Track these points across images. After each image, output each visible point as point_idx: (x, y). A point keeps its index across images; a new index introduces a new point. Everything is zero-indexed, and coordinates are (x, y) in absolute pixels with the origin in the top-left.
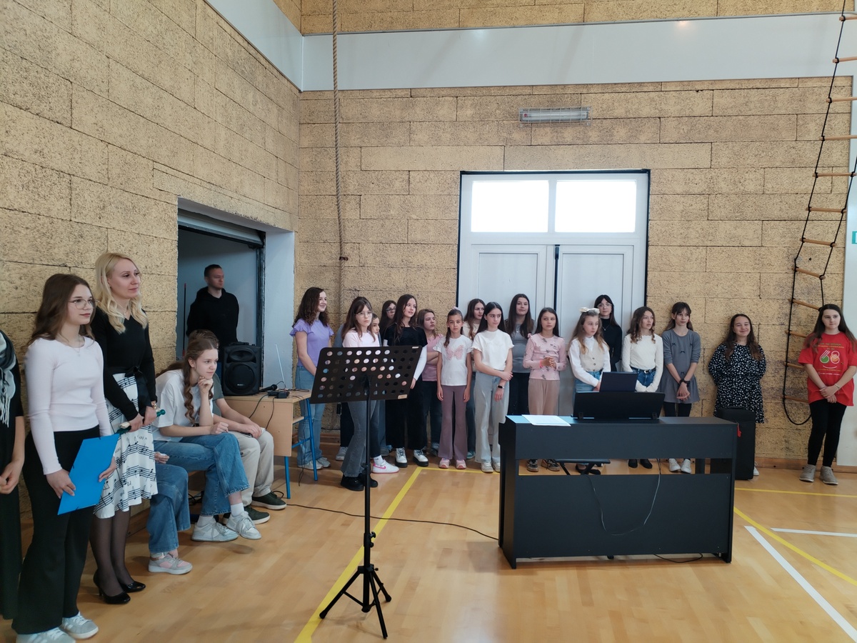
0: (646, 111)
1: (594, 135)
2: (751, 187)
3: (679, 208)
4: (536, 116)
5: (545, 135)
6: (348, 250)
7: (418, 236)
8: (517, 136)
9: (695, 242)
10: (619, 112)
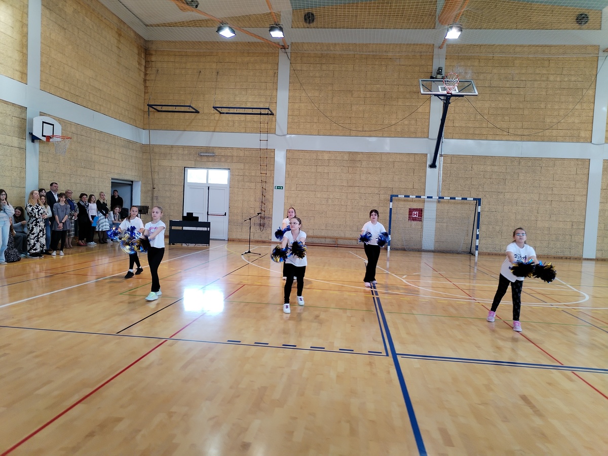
0: (229, 154)
1: (217, 160)
2: (253, 174)
3: (237, 179)
4: (202, 154)
5: (205, 159)
6: (155, 186)
7: (174, 183)
8: (198, 159)
9: (240, 187)
10: (223, 154)
